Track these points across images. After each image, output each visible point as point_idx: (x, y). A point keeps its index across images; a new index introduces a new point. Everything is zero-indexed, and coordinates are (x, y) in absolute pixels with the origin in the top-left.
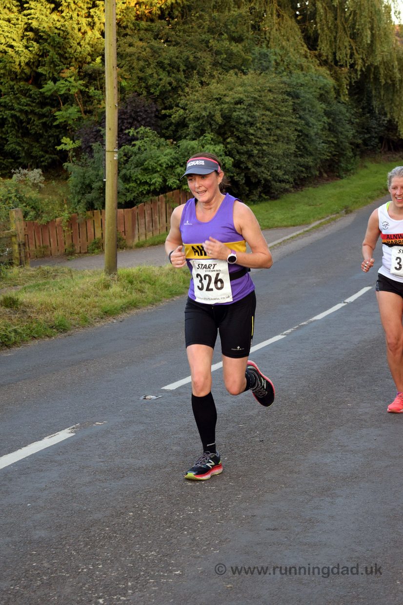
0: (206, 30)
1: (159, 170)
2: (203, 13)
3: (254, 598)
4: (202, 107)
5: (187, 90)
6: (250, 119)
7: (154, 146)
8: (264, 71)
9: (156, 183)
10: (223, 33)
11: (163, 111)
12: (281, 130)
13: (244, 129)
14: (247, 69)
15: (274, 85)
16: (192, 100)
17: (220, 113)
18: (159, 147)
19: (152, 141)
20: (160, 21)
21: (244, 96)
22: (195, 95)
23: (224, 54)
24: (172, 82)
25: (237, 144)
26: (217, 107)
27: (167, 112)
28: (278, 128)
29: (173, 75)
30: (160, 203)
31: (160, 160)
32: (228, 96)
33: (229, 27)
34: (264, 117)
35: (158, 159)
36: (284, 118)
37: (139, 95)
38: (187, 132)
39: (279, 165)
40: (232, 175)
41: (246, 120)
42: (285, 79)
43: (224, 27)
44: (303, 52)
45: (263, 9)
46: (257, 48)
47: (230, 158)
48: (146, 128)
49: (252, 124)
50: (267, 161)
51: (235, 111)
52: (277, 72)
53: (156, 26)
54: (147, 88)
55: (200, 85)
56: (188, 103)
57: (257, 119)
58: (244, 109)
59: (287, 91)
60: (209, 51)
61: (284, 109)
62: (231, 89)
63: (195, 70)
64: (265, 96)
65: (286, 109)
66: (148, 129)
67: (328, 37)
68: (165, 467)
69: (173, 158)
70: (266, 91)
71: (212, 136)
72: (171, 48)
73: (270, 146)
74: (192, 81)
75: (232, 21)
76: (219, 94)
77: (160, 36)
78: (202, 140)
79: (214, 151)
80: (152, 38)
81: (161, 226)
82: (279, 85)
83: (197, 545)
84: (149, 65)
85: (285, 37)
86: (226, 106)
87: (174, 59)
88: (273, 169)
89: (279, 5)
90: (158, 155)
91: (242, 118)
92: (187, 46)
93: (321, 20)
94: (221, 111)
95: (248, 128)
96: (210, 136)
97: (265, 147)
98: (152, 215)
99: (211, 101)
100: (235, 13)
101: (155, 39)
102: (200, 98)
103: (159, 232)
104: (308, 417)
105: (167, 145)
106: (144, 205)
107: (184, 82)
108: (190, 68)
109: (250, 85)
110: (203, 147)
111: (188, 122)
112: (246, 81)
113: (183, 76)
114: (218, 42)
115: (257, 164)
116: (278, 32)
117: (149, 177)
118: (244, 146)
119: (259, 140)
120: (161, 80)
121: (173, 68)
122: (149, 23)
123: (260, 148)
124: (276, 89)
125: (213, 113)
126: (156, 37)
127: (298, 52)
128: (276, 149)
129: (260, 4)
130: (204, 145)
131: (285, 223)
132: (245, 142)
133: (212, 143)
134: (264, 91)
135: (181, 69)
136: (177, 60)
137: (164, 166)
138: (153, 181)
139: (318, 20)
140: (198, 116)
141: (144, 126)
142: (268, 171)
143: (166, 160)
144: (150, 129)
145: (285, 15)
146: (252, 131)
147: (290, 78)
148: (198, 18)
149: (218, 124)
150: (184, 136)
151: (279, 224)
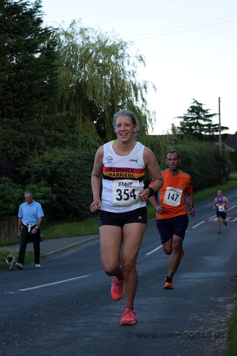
0: (42, 123)
1: (13, 201)
2: (40, 115)
3: (76, 346)
4: (39, 166)
5: (30, 157)
6: (67, 173)
7: (11, 187)
8: (75, 148)
9: (11, 208)
10: (52, 126)
11: (16, 168)
12: (85, 181)
13: (63, 179)
14: (65, 146)
15: (80, 155)
16: (33, 162)
17: (50, 169)
18: (13, 188)
19: (10, 185)
20: (15, 118)
21: (64, 161)
22: (35, 159)
23: (52, 137)
24: (22, 152)
25: (59, 188)
26: (48, 166)
27: (19, 169)
28: (83, 179)
29: (22, 148)
30: (14, 220)
31: (14, 195)
32: (54, 160)
33: (55, 123)
34: (75, 173)
35: (13, 195)
36: (87, 174)
37: (2, 159)
38: (30, 181)
39: (83, 200)
40: (56, 205)
41: (64, 174)
42: (87, 152)
43: (52, 123)
44: (97, 139)
45: (74, 115)
46: (71, 135)
47: (55, 195)
48: (6, 178)
49: (68, 176)
50: (77, 198)
51: (58, 168)
52: (83, 149)
53: (13, 121)
54: (7, 155)
55: (38, 154)
56: (31, 163)
57: (71, 173)
58: (63, 167)
59: (88, 159)
60: (43, 136)
61: (86, 169)
62: (56, 157)
63: (36, 145)
64: (75, 161)
65: (88, 169)
66: (7, 178)
67: (111, 132)
68: (22, 311)
69: (21, 194)
70: (76, 158)
71: (45, 182)
72: (21, 133)
73: (79, 189)
74: (34, 152)
75: (57, 120)
76: (49, 159)
77: (15, 127)
78: (39, 185)
79: (46, 190)
80: (11, 128)
81: (14, 234)
82: (83, 156)
83: (42, 332)
84: (8, 143)
85: (87, 131)
86: (53, 166)
87: (23, 139)
88: (80, 202)
89: (83, 114)
90: (13, 193)
91: (62, 173)
92: (30, 133)
93: (107, 122)
94: (50, 168)
95: (66, 179)
96: (44, 182)
97: (75, 190)
98: (9, 228)
99: (44, 163)
100: (58, 115)
101: (12, 128)
102: (38, 161)
103: (12, 237)
104: (103, 296)
105: (18, 187)
106: (4, 221)
107: (29, 153)
108: (32, 145)
109: (67, 155)
110: (40, 189)
111: (31, 175)
112: (65, 152)
113: (28, 149)
114: (49, 131)
115: (71, 200)
116: (83, 128)
117: (7, 205)
118: (63, 189)
119: (72, 186)
120: (15, 151)
121: (22, 145)
122: (9, 120)
123: (73, 190)
124: (81, 158)
125: (45, 169)
126: (13, 127)
127: (94, 139)
128: (82, 191)
129: (73, 112)
130: (40, 187)
131: (87, 233)
132: (64, 187)
133: (45, 186)
134: (75, 158)
135: (27, 145)
136: (24, 140)
137: (17, 199)
138: (10, 207)
139: (106, 122)
140: (37, 171)
141: (5, 176)
142: (77, 204)
143: (18, 195)
144: (8, 178)
145: (87, 119)
146: (68, 180)
147: (90, 153)
148: (37, 118)
149: (48, 176)
150: (28, 183)
151: (84, 233)
